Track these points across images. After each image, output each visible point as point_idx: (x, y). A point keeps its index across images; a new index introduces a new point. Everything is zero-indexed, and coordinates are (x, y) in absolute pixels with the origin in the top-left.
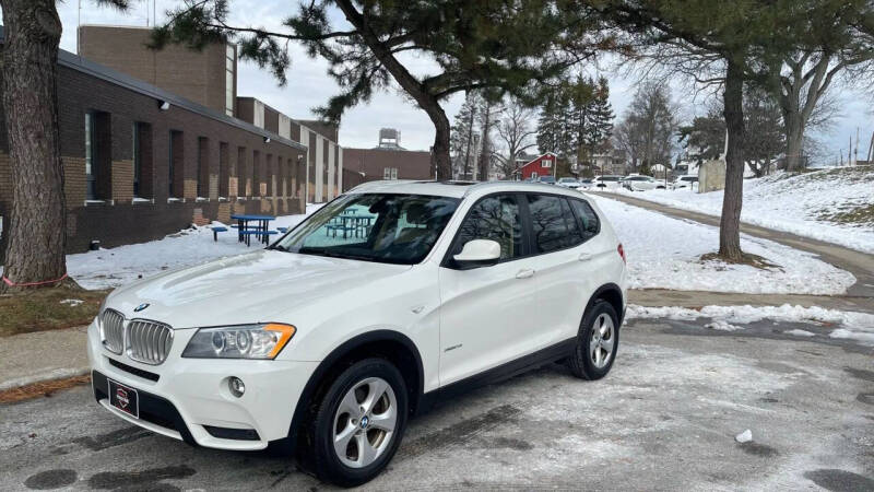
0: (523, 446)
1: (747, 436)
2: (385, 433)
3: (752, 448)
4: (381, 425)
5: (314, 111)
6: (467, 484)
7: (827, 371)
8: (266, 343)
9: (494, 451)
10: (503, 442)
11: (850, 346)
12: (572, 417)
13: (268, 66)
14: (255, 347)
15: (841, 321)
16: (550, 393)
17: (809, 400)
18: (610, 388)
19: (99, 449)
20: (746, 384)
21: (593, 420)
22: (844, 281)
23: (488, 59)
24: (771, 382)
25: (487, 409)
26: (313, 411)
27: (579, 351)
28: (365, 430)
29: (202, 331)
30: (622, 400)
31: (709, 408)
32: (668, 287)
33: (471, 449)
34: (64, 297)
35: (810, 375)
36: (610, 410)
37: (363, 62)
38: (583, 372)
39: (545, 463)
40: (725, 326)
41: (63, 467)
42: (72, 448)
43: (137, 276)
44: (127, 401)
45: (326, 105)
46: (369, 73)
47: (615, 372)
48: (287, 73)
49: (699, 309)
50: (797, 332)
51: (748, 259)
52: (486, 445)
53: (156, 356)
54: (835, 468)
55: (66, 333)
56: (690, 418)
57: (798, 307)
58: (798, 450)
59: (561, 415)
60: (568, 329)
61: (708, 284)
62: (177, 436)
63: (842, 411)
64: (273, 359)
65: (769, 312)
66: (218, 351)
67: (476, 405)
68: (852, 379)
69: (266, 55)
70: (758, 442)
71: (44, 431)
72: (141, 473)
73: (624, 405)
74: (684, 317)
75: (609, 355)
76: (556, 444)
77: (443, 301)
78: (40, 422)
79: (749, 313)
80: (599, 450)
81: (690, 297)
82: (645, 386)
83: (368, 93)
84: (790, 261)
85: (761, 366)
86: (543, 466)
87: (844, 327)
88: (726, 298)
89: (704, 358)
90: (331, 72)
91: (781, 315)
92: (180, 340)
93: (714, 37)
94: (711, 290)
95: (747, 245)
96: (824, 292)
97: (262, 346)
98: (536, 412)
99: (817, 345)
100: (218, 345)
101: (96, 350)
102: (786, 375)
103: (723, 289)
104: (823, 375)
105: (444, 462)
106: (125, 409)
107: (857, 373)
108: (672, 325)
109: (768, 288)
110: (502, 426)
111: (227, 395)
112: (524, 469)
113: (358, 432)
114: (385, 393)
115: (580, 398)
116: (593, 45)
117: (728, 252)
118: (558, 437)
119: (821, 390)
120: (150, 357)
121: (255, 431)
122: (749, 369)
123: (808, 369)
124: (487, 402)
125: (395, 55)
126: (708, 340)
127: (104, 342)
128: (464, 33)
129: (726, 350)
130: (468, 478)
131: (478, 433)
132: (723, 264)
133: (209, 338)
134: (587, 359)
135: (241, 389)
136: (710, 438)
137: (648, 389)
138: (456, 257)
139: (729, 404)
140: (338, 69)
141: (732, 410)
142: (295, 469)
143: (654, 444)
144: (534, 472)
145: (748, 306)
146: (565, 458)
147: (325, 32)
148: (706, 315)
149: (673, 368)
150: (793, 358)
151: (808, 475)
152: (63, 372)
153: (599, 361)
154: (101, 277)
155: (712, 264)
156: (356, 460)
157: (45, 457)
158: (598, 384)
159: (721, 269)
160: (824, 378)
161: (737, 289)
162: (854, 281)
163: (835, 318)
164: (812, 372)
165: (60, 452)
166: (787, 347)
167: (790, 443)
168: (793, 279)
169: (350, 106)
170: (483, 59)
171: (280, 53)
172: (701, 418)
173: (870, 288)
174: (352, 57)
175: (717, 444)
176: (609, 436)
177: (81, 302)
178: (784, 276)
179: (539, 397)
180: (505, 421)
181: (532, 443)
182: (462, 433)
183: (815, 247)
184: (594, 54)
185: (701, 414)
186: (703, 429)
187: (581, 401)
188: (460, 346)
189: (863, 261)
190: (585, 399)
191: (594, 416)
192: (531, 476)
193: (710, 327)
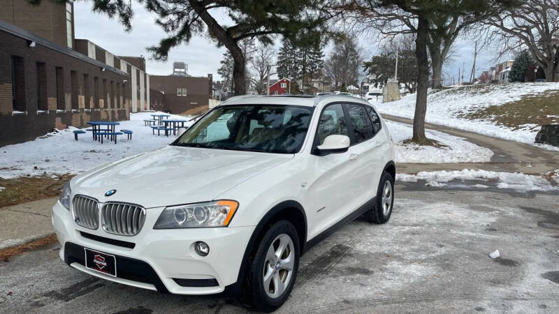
0: (367, 272)
1: (496, 254)
2: (287, 272)
3: (501, 261)
4: (285, 267)
5: (149, 49)
6: (346, 302)
7: (511, 209)
8: (217, 215)
9: (351, 277)
10: (352, 271)
11: (512, 193)
12: (385, 249)
13: (117, 16)
14: (211, 218)
15: (498, 178)
16: (360, 234)
17: (513, 228)
18: (395, 228)
19: (67, 301)
20: (472, 221)
21: (399, 250)
22: (486, 155)
23: (274, 15)
24: (485, 219)
25: (329, 249)
26: (250, 262)
27: (376, 206)
28: (278, 271)
29: (168, 208)
30: (408, 236)
31: (461, 237)
33: (335, 276)
35: (503, 212)
37: (181, 15)
38: (378, 219)
40: (437, 185)
42: (45, 300)
44: (105, 264)
45: (157, 45)
46: (189, 23)
47: (393, 217)
48: (132, 22)
49: (416, 174)
50: (478, 186)
51: (430, 142)
52: (342, 274)
53: (129, 229)
54: (554, 270)
56: (455, 245)
57: (472, 170)
58: (528, 260)
59: (375, 249)
61: (414, 159)
62: (152, 288)
63: (536, 234)
64: (227, 226)
65: (456, 174)
66: (180, 223)
67: (320, 246)
68: (528, 213)
69: (115, 8)
70: (504, 258)
71: (15, 289)
73: (411, 239)
74: (409, 180)
75: (389, 207)
76: (386, 269)
78: (10, 282)
79: (446, 175)
80: (416, 270)
81: (406, 167)
82: (415, 225)
83: (189, 36)
84: (453, 143)
85: (473, 208)
86: (387, 284)
87: (502, 181)
88: (427, 167)
89: (438, 205)
90: (158, 22)
91: (463, 175)
92: (151, 216)
93: (416, 4)
94: (416, 162)
95: (428, 135)
96: (478, 161)
97: (216, 217)
98: (359, 247)
99: (494, 193)
100: (180, 218)
101: (67, 226)
102: (490, 213)
103: (423, 161)
104: (511, 212)
105: (323, 288)
106: (103, 270)
107: (529, 210)
109: (447, 160)
110: (344, 259)
111: (194, 255)
112: (376, 288)
113: (275, 273)
114: (288, 246)
115: (382, 236)
116: (341, 7)
117: (418, 138)
118: (385, 264)
119: (514, 221)
120: (124, 230)
121: (215, 280)
122: (468, 211)
123: (499, 208)
124: (326, 243)
125: (208, 11)
126: (432, 194)
127: (76, 220)
129: (447, 200)
130: (345, 297)
131: (332, 265)
132: (417, 146)
133: (173, 214)
134: (380, 209)
135: (205, 250)
136: (475, 257)
137: (418, 227)
138: (320, 147)
139: (471, 234)
140: (164, 21)
141: (475, 237)
143: (445, 263)
144: (384, 290)
145: (444, 171)
146: (397, 278)
148: (422, 178)
149: (424, 213)
150: (487, 203)
151: (544, 276)
152: (11, 242)
153: (385, 211)
154: (5, 169)
155: (411, 146)
156: (274, 293)
157: (27, 310)
158: (386, 226)
159: (417, 149)
160: (512, 214)
161: (431, 161)
162: (493, 154)
163: (494, 176)
164: (503, 210)
165: (38, 305)
166: (479, 196)
167: (521, 256)
168: (459, 154)
169: (174, 45)
170: (270, 15)
171: (126, 8)
172: (461, 244)
173: (503, 157)
174: (175, 12)
175: (481, 260)
176: (415, 261)
177: (4, 188)
178: (453, 152)
179: (357, 237)
180: (345, 256)
181: (371, 269)
182: (322, 266)
183: (462, 134)
184: (341, 12)
185: (459, 242)
186: (467, 251)
187: (383, 238)
188: (324, 208)
189: (492, 142)
190: (384, 236)
191: (398, 248)
192: (384, 292)
193: (428, 186)
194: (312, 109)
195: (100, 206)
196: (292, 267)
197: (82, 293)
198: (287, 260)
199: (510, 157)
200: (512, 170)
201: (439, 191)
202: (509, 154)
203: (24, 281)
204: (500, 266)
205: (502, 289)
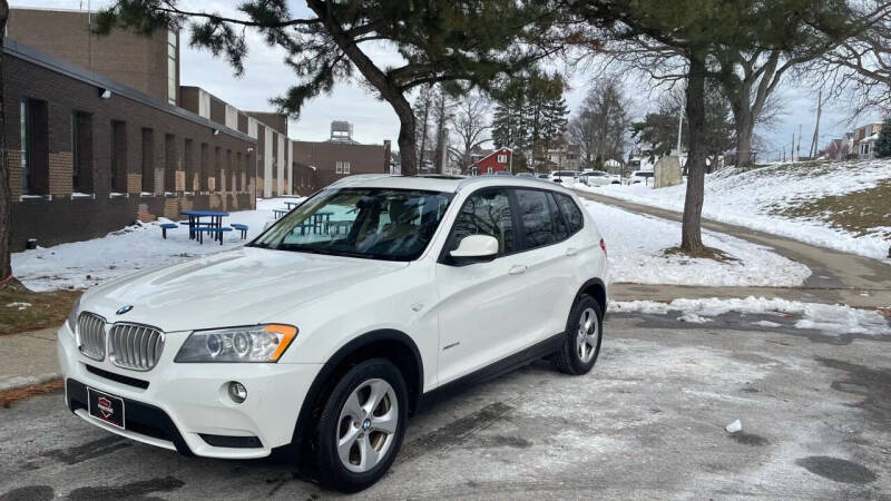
0: (521, 444)
1: (736, 426)
2: (386, 435)
3: (741, 437)
4: (382, 428)
5: (272, 102)
6: (472, 484)
7: (800, 361)
8: (266, 345)
9: (495, 449)
10: (501, 441)
11: (815, 336)
12: (565, 413)
13: (223, 54)
14: (255, 349)
15: (803, 312)
16: (538, 389)
17: (786, 389)
18: (596, 382)
19: (73, 463)
20: (726, 375)
21: (586, 415)
22: (799, 273)
23: (456, 51)
24: (748, 373)
25: (479, 408)
26: (315, 416)
27: (566, 347)
28: (367, 433)
29: (196, 333)
30: (611, 395)
31: (694, 400)
32: (635, 281)
33: (470, 448)
34: (10, 300)
35: (783, 364)
36: (601, 405)
37: (322, 51)
38: (570, 368)
39: (545, 461)
40: (696, 319)
41: (38, 484)
42: (43, 462)
43: (84, 276)
44: (111, 410)
45: (284, 96)
46: (331, 64)
47: (599, 366)
48: (245, 61)
49: (669, 303)
50: (764, 323)
51: (709, 253)
52: (484, 443)
53: (144, 361)
54: (823, 455)
55: (16, 338)
56: (680, 410)
57: (762, 299)
58: (786, 438)
59: (553, 411)
60: (556, 325)
61: (676, 278)
62: (170, 446)
63: (820, 400)
64: (276, 362)
65: (735, 304)
66: (214, 355)
68: (824, 368)
69: (221, 42)
70: (748, 432)
71: (7, 445)
72: (124, 486)
73: (613, 399)
74: (656, 311)
75: (593, 350)
76: (554, 441)
77: (442, 299)
79: (717, 306)
80: (598, 445)
81: (658, 291)
82: (631, 379)
83: (330, 83)
84: (748, 255)
85: (736, 357)
87: (807, 318)
88: (692, 291)
89: (683, 350)
90: (289, 61)
91: (746, 306)
92: (172, 345)
93: (680, 34)
94: (676, 283)
95: (708, 239)
96: (782, 284)
97: (262, 347)
98: (529, 409)
99: (785, 335)
100: (214, 348)
101: (70, 356)
102: (762, 365)
103: (689, 283)
104: (795, 365)
105: (446, 462)
106: (109, 419)
107: (828, 362)
108: (645, 319)
109: (730, 281)
110: (497, 424)
111: (227, 401)
112: (526, 467)
113: (361, 435)
114: (387, 395)
115: (569, 394)
116: (561, 39)
117: (691, 246)
118: (555, 434)
119: (796, 378)
120: (137, 362)
121: (257, 438)
122: (727, 361)
123: (781, 359)
124: (478, 400)
125: (359, 45)
126: (682, 333)
127: (80, 348)
128: (432, 23)
129: (700, 343)
130: (473, 478)
131: (475, 432)
132: (686, 258)
133: (204, 341)
134: (574, 353)
135: (242, 394)
136: (702, 429)
137: (634, 383)
138: (453, 253)
139: (713, 395)
140: (297, 59)
141: (717, 401)
142: (291, 476)
143: (649, 436)
144: (537, 470)
145: (715, 299)
146: (565, 453)
147: (284, 20)
148: (676, 309)
149: (655, 362)
150: (766, 350)
151: (800, 463)
152: (20, 381)
153: (584, 356)
154: (45, 277)
155: (675, 258)
156: (359, 464)
157: (14, 473)
158: (585, 379)
159: (684, 263)
160: (797, 368)
161: (702, 282)
162: (810, 273)
163: (797, 309)
164: (785, 361)
165: (30, 467)
166: (757, 339)
167: (777, 432)
168: (753, 272)
169: (309, 97)
170: (451, 51)
171: (237, 40)
172: (689, 409)
173: (826, 278)
174: (312, 46)
175: (709, 435)
176: (605, 431)
177: (29, 305)
178: (744, 269)
179: (529, 394)
180: (499, 419)
181: (530, 440)
182: (458, 433)
183: (767, 240)
184: (562, 47)
185: (689, 406)
186: (692, 420)
187: (571, 397)
188: (458, 343)
189: (816, 254)
190: (574, 394)
191: (586, 411)
192: (535, 473)
193: (682, 320)
194: (451, 196)
195: (108, 328)
196: (393, 428)
197: (97, 454)
198: (385, 418)
199: (837, 279)
200: (832, 301)
201: (695, 330)
202: (838, 274)
203: (21, 435)
204: (737, 444)
205: (721, 478)
